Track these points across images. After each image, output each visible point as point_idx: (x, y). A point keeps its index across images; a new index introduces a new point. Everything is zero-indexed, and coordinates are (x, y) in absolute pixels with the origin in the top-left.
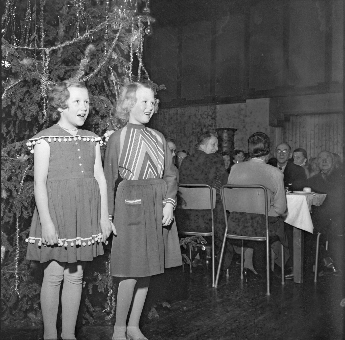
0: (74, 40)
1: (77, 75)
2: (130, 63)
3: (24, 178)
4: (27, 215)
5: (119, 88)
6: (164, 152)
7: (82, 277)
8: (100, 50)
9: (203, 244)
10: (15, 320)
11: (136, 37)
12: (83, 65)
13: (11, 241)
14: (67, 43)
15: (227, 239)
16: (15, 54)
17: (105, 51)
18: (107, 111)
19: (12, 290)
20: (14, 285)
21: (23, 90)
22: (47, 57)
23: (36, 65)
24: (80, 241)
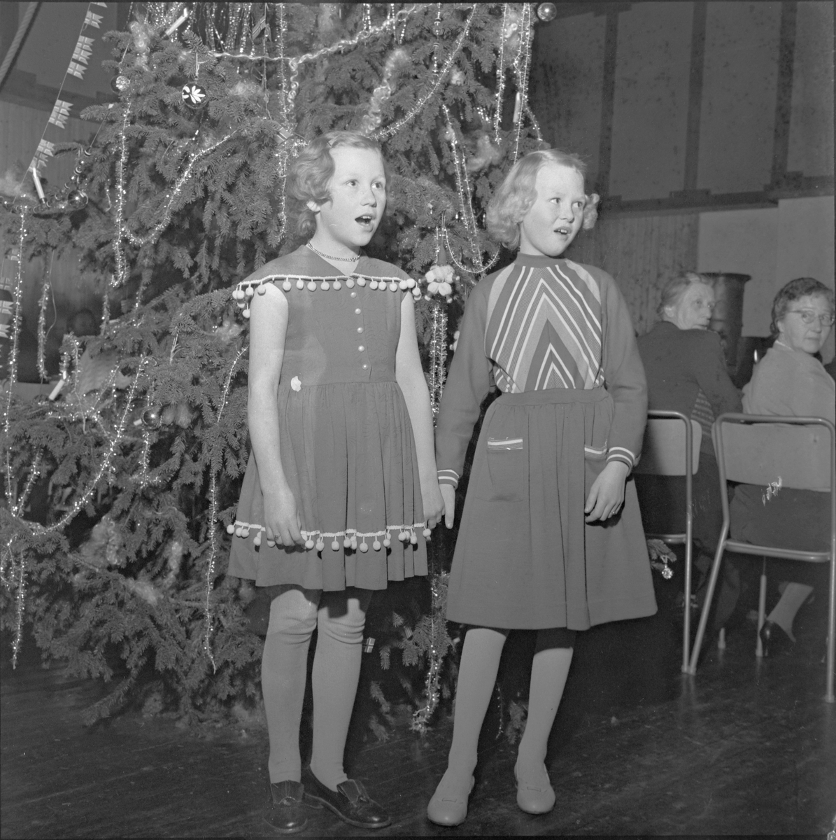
0: (360, 37)
1: (362, 128)
2: (497, 95)
3: (232, 378)
4: (237, 468)
5: (464, 160)
6: (601, 325)
7: (363, 627)
8: (421, 64)
9: (666, 561)
10: (201, 721)
11: (514, 27)
12: (378, 101)
13: (195, 530)
14: (342, 44)
15: (726, 553)
16: (217, 70)
17: (435, 65)
18: (435, 216)
19: (195, 647)
20: (200, 637)
21: (232, 163)
22: (292, 78)
23: (266, 99)
24: (353, 538)
